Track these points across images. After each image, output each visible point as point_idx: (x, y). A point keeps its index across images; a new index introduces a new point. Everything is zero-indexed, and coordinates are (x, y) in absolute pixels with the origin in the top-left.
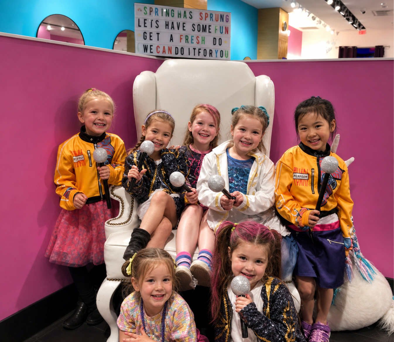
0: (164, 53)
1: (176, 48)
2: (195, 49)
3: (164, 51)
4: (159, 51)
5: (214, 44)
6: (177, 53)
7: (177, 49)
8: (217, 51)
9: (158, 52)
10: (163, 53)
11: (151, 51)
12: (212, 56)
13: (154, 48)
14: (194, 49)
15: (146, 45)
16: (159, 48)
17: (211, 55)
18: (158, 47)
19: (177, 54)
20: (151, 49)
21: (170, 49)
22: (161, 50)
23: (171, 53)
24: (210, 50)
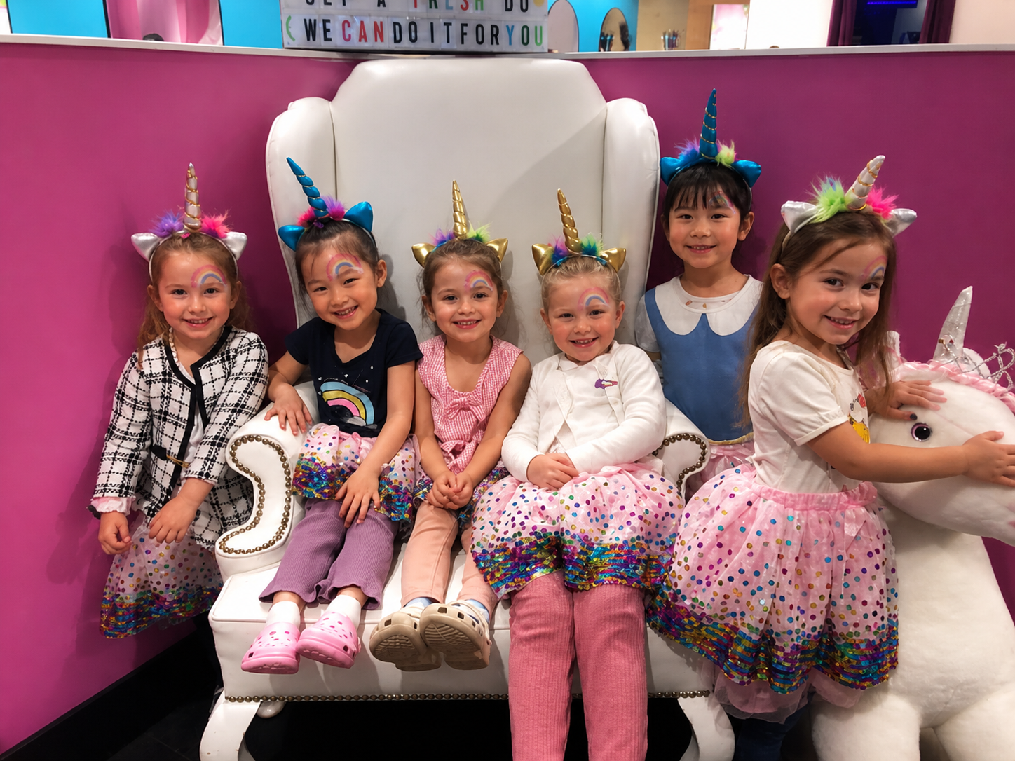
0: (363, 40)
1: (395, 24)
2: (451, 24)
3: (363, 36)
4: (350, 35)
5: (507, 10)
6: (398, 38)
7: (397, 27)
8: (513, 27)
9: (347, 37)
10: (360, 41)
11: (328, 37)
12: (498, 43)
13: (335, 27)
14: (448, 25)
15: (310, 20)
16: (349, 26)
17: (494, 38)
18: (346, 25)
19: (400, 41)
20: (326, 31)
21: (378, 30)
22: (354, 32)
23: (382, 40)
24: (493, 27)
